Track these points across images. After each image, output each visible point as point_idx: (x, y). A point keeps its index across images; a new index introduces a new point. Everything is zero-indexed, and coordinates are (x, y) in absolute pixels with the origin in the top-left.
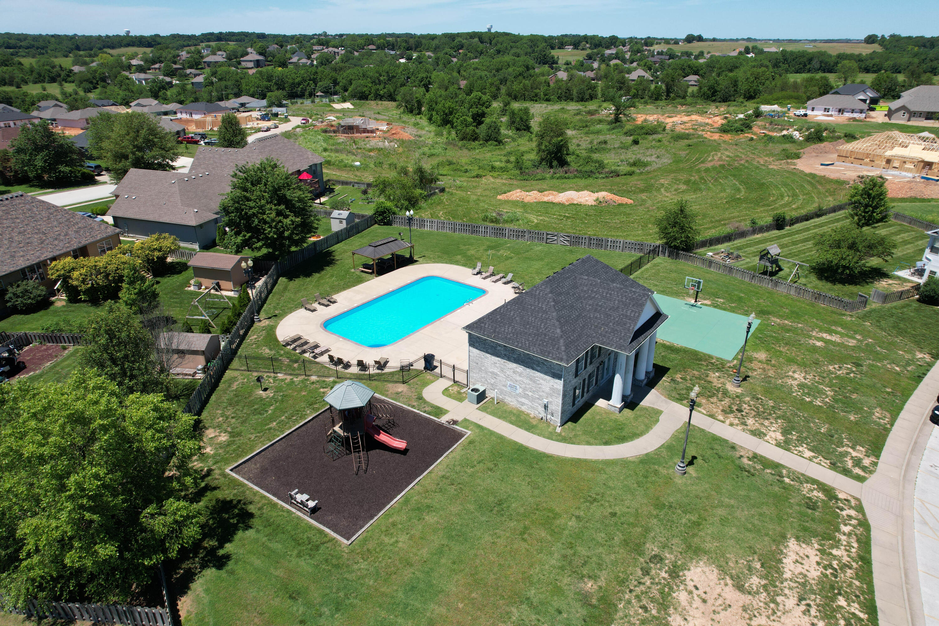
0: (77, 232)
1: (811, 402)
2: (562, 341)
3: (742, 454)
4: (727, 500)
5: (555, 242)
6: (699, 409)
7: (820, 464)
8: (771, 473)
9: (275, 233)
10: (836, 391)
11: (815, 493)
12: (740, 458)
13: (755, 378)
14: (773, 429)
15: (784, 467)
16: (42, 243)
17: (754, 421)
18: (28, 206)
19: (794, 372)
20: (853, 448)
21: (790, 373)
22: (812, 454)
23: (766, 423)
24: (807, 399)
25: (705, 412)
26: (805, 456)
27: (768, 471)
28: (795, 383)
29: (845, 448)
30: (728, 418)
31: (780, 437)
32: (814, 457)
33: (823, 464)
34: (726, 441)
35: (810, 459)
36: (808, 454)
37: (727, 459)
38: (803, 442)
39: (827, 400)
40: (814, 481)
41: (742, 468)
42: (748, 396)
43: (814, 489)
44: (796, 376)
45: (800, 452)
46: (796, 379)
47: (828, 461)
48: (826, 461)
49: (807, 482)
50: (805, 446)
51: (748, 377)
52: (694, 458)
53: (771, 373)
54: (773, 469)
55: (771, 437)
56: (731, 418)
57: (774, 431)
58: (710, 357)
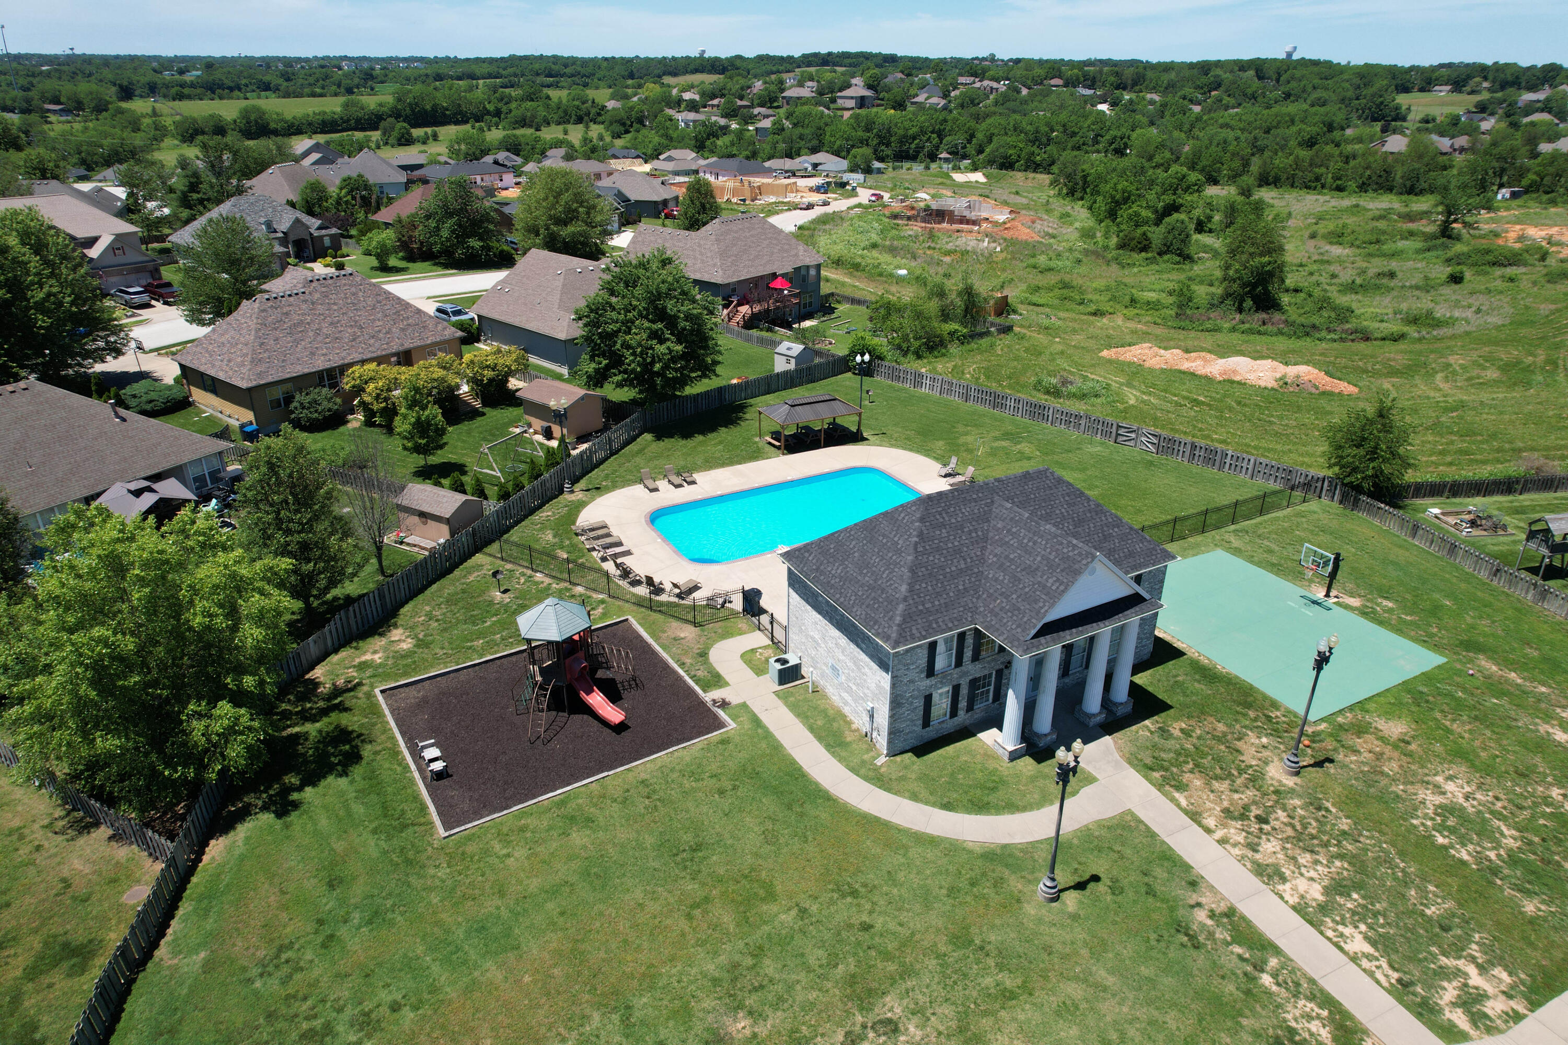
0: (403, 330)
1: (1445, 848)
2: (901, 607)
3: (1203, 900)
4: (1103, 973)
5: (1132, 443)
6: (1177, 795)
7: (1371, 974)
8: (1240, 957)
9: (639, 365)
10: (1530, 843)
11: (1315, 1026)
12: (1192, 907)
13: (1344, 766)
14: (1312, 874)
15: (1277, 951)
16: (354, 340)
17: (1278, 848)
18: (353, 289)
19: (1450, 778)
20: (1482, 969)
21: (1439, 779)
22: (1368, 949)
23: (1305, 858)
24: (1440, 840)
25: (1184, 803)
26: (1346, 947)
27: (1238, 950)
28: (1433, 800)
29: (1461, 963)
30: (1225, 826)
31: (1316, 893)
32: (1369, 957)
33: (1379, 975)
34: (1187, 868)
35: (1354, 959)
36: (1358, 944)
37: (1163, 901)
38: (1363, 919)
39: (1492, 855)
40: (1327, 1001)
41: (1182, 928)
42: (1300, 796)
43: (1318, 1017)
44: (1450, 787)
45: (1341, 935)
46: (1444, 793)
47: (1396, 975)
48: (1390, 972)
49: (1311, 998)
50: (1363, 927)
51: (1331, 761)
52: (1095, 878)
53: (1391, 767)
54: (1250, 948)
55: (1294, 889)
56: (1234, 832)
57: (1312, 879)
58: (1275, 705)
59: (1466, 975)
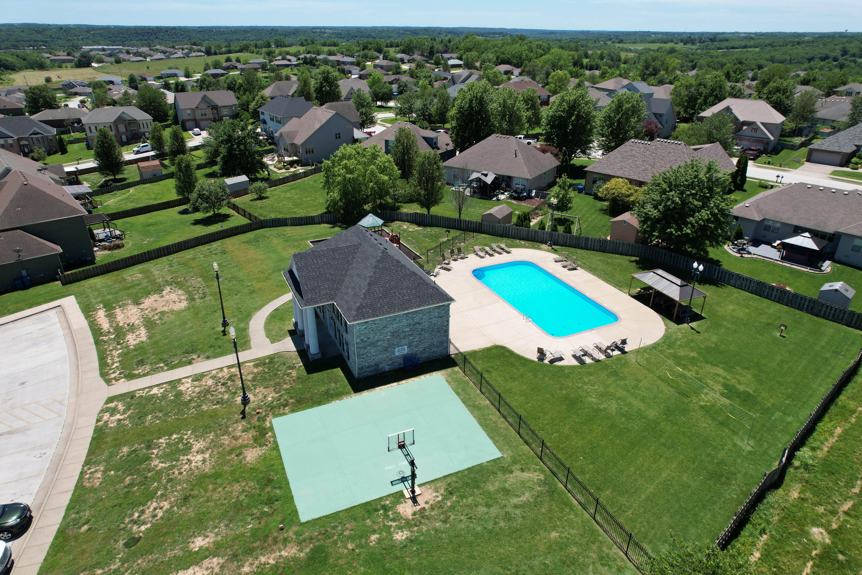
1: (171, 436)
7: (143, 390)
11: (140, 371)
12: (199, 356)
13: (237, 422)
14: (190, 389)
15: (168, 370)
21: (207, 456)
22: (151, 393)
23: (197, 390)
26: (156, 388)
27: (176, 362)
29: (126, 416)
30: (228, 373)
31: (182, 388)
33: (141, 392)
34: (215, 357)
35: (151, 388)
36: (155, 391)
37: (207, 349)
40: (145, 375)
41: (193, 351)
42: (228, 399)
45: (162, 388)
48: (140, 395)
49: (147, 373)
50: (159, 395)
52: (225, 335)
56: (224, 375)
59: (121, 415)
